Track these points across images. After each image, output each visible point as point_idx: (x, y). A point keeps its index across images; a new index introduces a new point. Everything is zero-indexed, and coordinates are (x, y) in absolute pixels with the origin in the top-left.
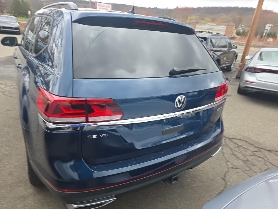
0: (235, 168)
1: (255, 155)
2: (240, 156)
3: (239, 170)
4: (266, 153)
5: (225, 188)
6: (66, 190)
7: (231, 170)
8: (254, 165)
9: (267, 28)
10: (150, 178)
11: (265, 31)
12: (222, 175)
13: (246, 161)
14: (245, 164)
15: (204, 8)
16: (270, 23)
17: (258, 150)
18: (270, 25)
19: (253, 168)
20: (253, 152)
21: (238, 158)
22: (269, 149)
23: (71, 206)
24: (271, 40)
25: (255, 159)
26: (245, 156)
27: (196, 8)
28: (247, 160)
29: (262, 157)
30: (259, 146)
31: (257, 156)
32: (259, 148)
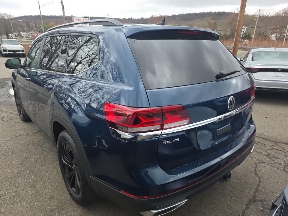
0: (261, 162)
1: (274, 149)
2: (261, 151)
3: (266, 164)
4: (283, 145)
5: (260, 182)
6: (146, 197)
7: (258, 165)
8: (277, 158)
9: (243, 30)
10: (213, 177)
11: (242, 33)
12: (253, 170)
13: (268, 155)
14: (269, 158)
15: (179, 15)
16: (245, 26)
17: (275, 144)
18: (246, 28)
19: (277, 160)
20: (271, 146)
21: (260, 153)
22: (284, 141)
23: (150, 212)
24: (246, 41)
25: (275, 152)
26: (266, 151)
27: (171, 16)
28: (270, 154)
29: (281, 150)
30: (275, 140)
31: (276, 149)
32: (275, 142)
